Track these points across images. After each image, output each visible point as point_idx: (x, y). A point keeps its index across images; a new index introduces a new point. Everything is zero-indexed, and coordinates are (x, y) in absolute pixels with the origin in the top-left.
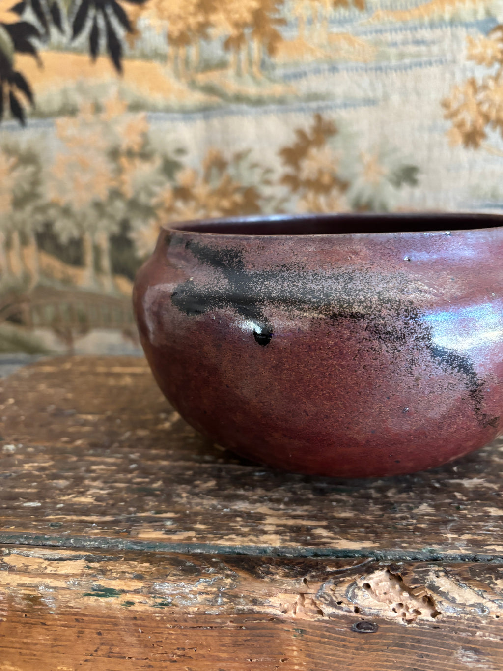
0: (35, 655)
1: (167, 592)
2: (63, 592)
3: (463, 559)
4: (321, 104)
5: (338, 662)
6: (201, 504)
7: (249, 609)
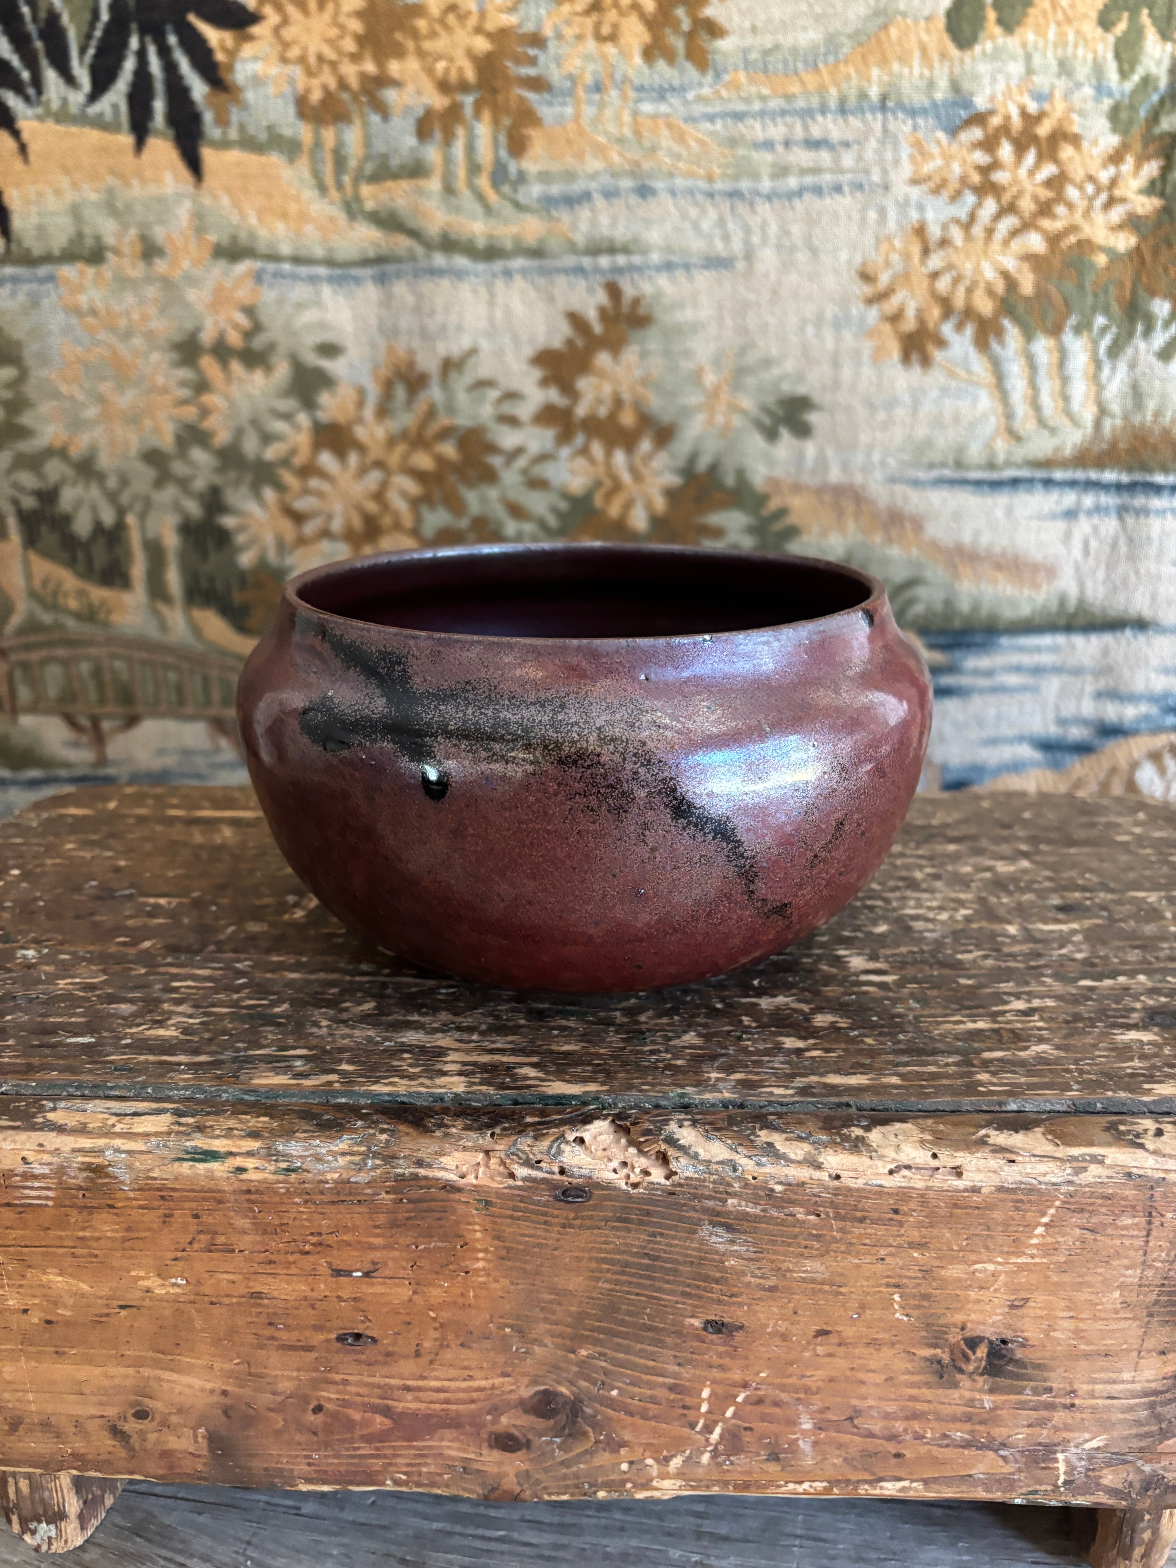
0: (96, 1256)
1: (295, 1153)
2: (143, 1157)
3: (725, 1106)
4: (621, 260)
5: (539, 1245)
6: (350, 1036)
7: (412, 1174)
